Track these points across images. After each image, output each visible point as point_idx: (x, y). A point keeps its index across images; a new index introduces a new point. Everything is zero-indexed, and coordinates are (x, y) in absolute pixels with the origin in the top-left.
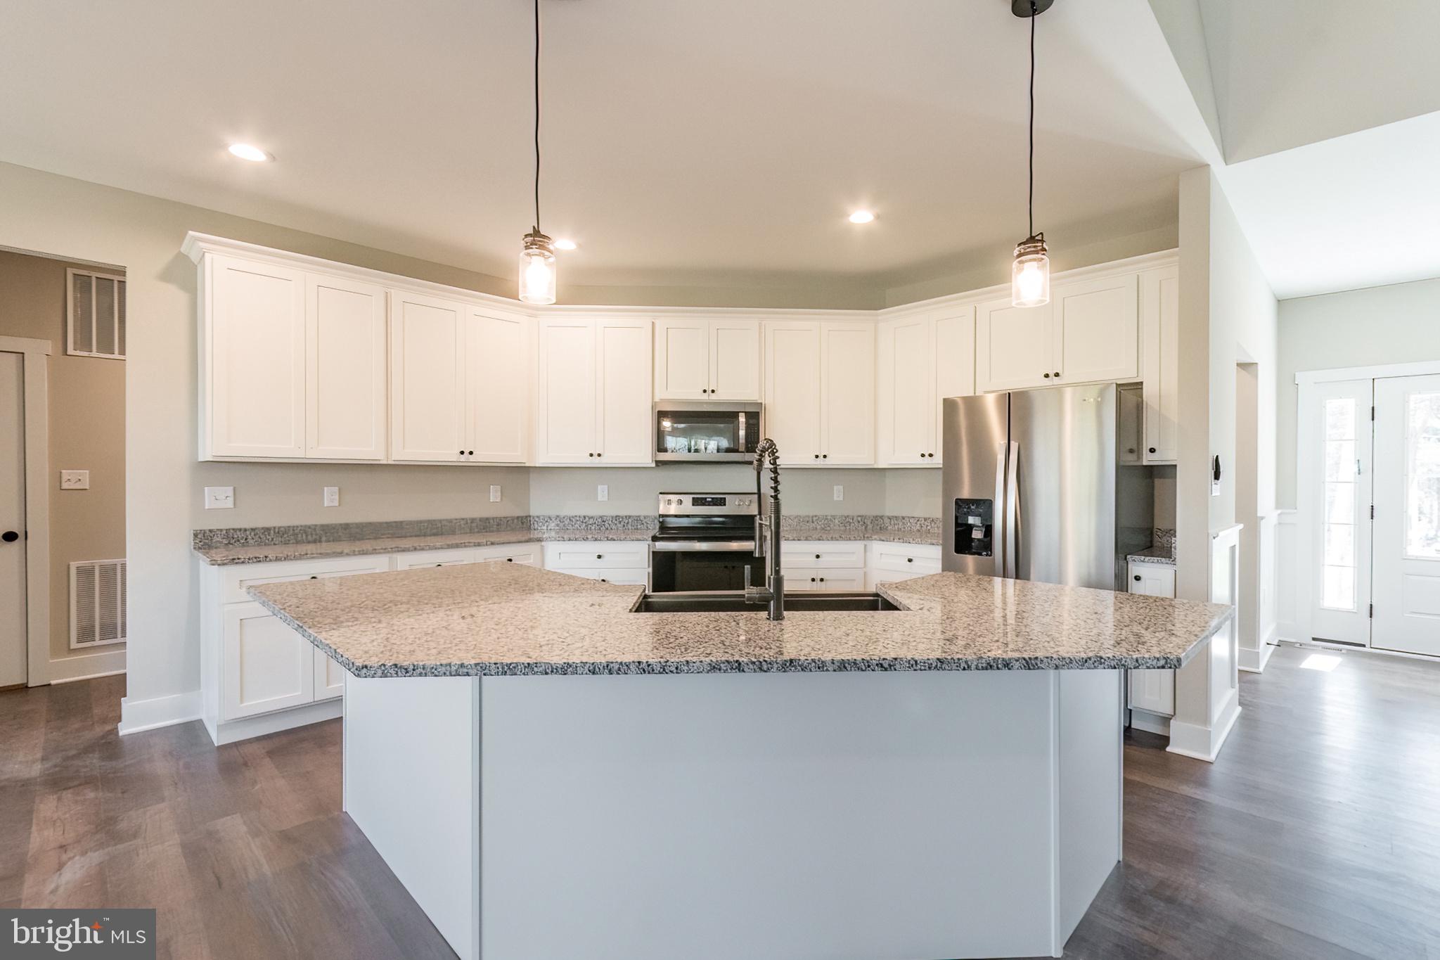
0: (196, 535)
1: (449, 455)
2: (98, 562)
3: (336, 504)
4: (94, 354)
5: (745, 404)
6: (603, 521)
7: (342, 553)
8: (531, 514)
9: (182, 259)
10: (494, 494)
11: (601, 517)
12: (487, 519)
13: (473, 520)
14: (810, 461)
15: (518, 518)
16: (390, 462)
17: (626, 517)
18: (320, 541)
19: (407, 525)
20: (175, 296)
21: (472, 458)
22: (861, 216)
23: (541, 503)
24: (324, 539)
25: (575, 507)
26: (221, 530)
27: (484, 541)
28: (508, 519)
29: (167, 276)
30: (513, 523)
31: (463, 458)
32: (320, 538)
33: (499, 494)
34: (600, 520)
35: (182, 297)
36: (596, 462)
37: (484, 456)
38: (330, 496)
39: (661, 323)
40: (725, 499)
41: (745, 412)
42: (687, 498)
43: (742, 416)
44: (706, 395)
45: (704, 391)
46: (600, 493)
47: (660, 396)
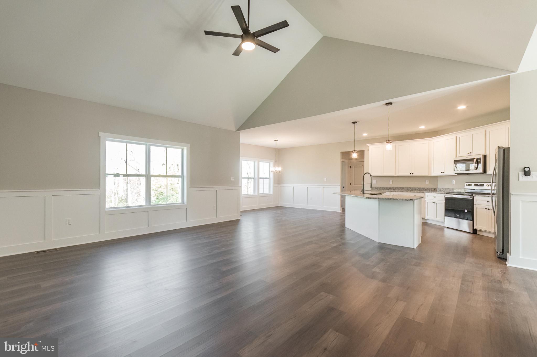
1: (408, 174)
5: (477, 156)
8: (438, 187)
10: (427, 182)
12: (424, 188)
13: (420, 188)
15: (433, 188)
21: (414, 174)
28: (430, 188)
31: (411, 174)
32: (389, 189)
34: (452, 189)
37: (416, 174)
38: (391, 182)
39: (458, 136)
40: (483, 184)
41: (477, 158)
42: (473, 184)
43: (475, 159)
44: (469, 154)
45: (468, 153)
46: (453, 182)
47: (458, 156)
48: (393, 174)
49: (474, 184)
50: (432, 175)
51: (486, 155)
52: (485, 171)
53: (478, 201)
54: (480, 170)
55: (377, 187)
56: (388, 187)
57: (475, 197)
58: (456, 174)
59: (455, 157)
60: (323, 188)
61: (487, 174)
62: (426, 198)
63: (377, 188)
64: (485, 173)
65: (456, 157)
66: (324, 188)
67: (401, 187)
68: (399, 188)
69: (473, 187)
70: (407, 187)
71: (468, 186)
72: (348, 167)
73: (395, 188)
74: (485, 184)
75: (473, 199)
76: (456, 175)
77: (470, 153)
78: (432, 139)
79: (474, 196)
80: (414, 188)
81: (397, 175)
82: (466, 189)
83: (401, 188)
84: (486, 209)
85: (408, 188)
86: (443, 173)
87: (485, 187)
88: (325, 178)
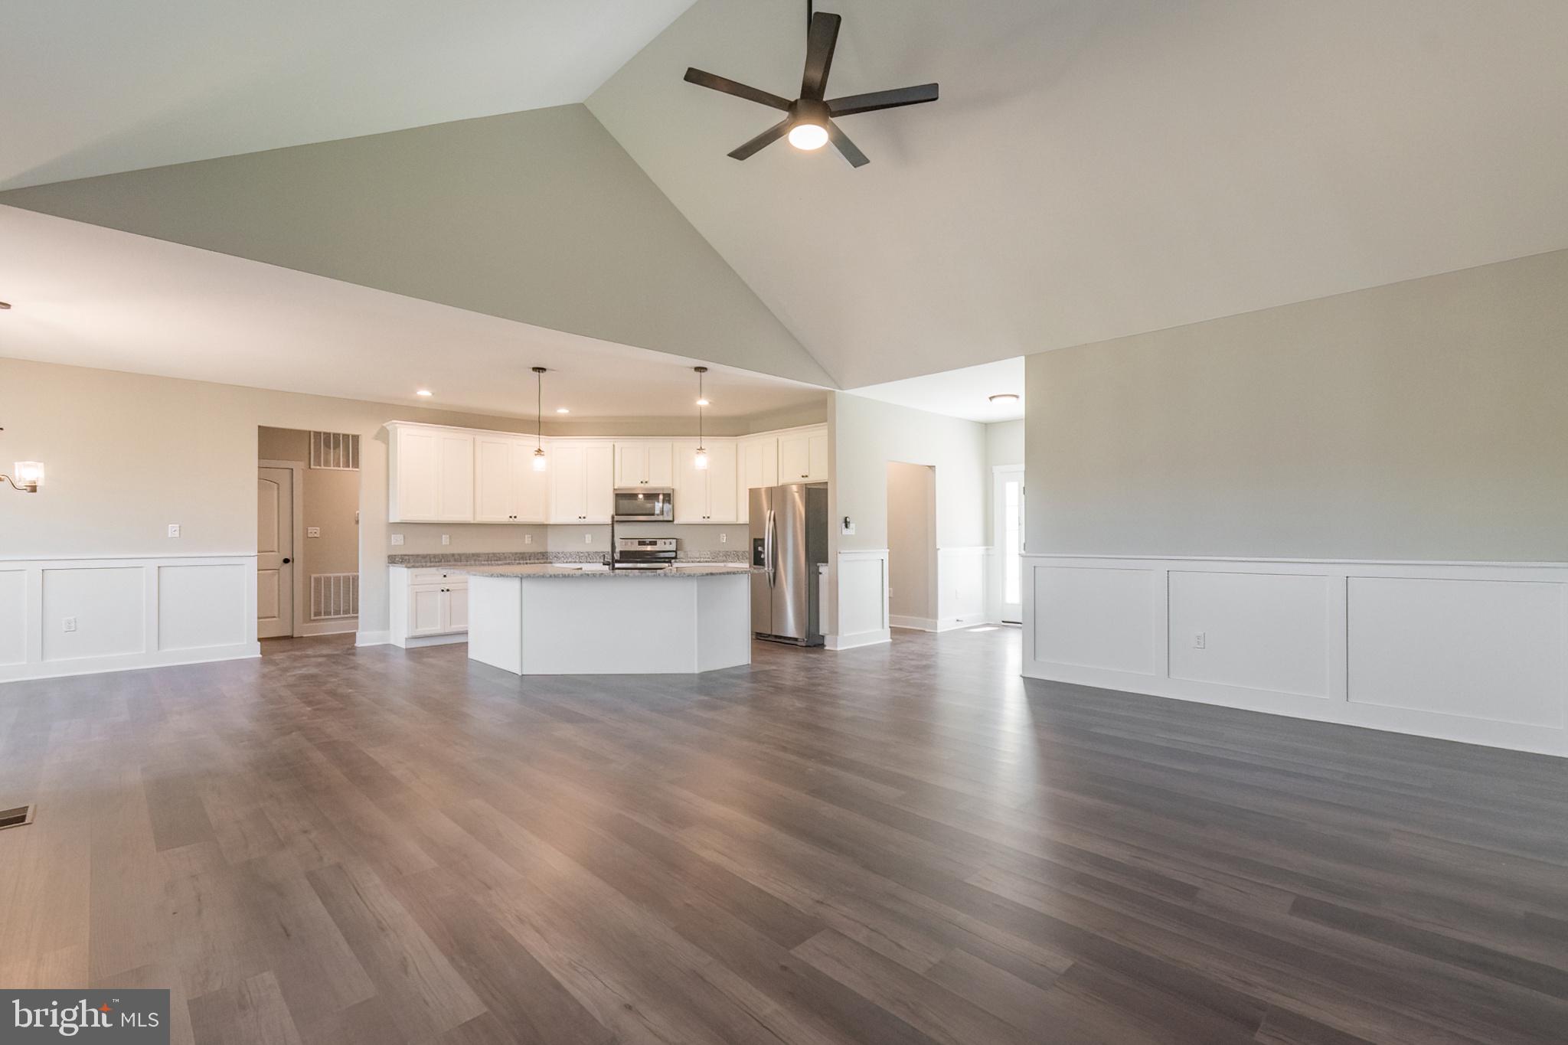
0: (388, 556)
1: (503, 519)
2: (323, 575)
3: (448, 543)
4: (323, 467)
5: (663, 489)
6: (589, 555)
8: (549, 551)
9: (383, 429)
10: (528, 540)
11: (587, 552)
13: (516, 554)
14: (700, 520)
15: (540, 551)
18: (441, 562)
20: (380, 446)
21: (516, 520)
22: (703, 402)
23: (552, 547)
24: (443, 560)
25: (573, 547)
26: (401, 553)
28: (535, 552)
29: (377, 438)
30: (537, 554)
32: (441, 560)
33: (530, 539)
34: (587, 554)
35: (384, 445)
36: (582, 521)
38: (445, 539)
39: (618, 445)
41: (664, 494)
42: (636, 542)
43: (661, 496)
44: (644, 484)
45: (642, 482)
46: (587, 539)
47: (617, 485)
48: (467, 517)
49: (639, 542)
50: (552, 523)
51: (675, 489)
55: (408, 555)
56: (438, 555)
60: (159, 567)
61: (675, 523)
63: (406, 560)
65: (614, 486)
66: (163, 569)
67: (474, 552)
68: (469, 554)
73: (459, 555)
74: (659, 542)
77: (646, 482)
80: (504, 554)
85: (490, 554)
86: (582, 517)
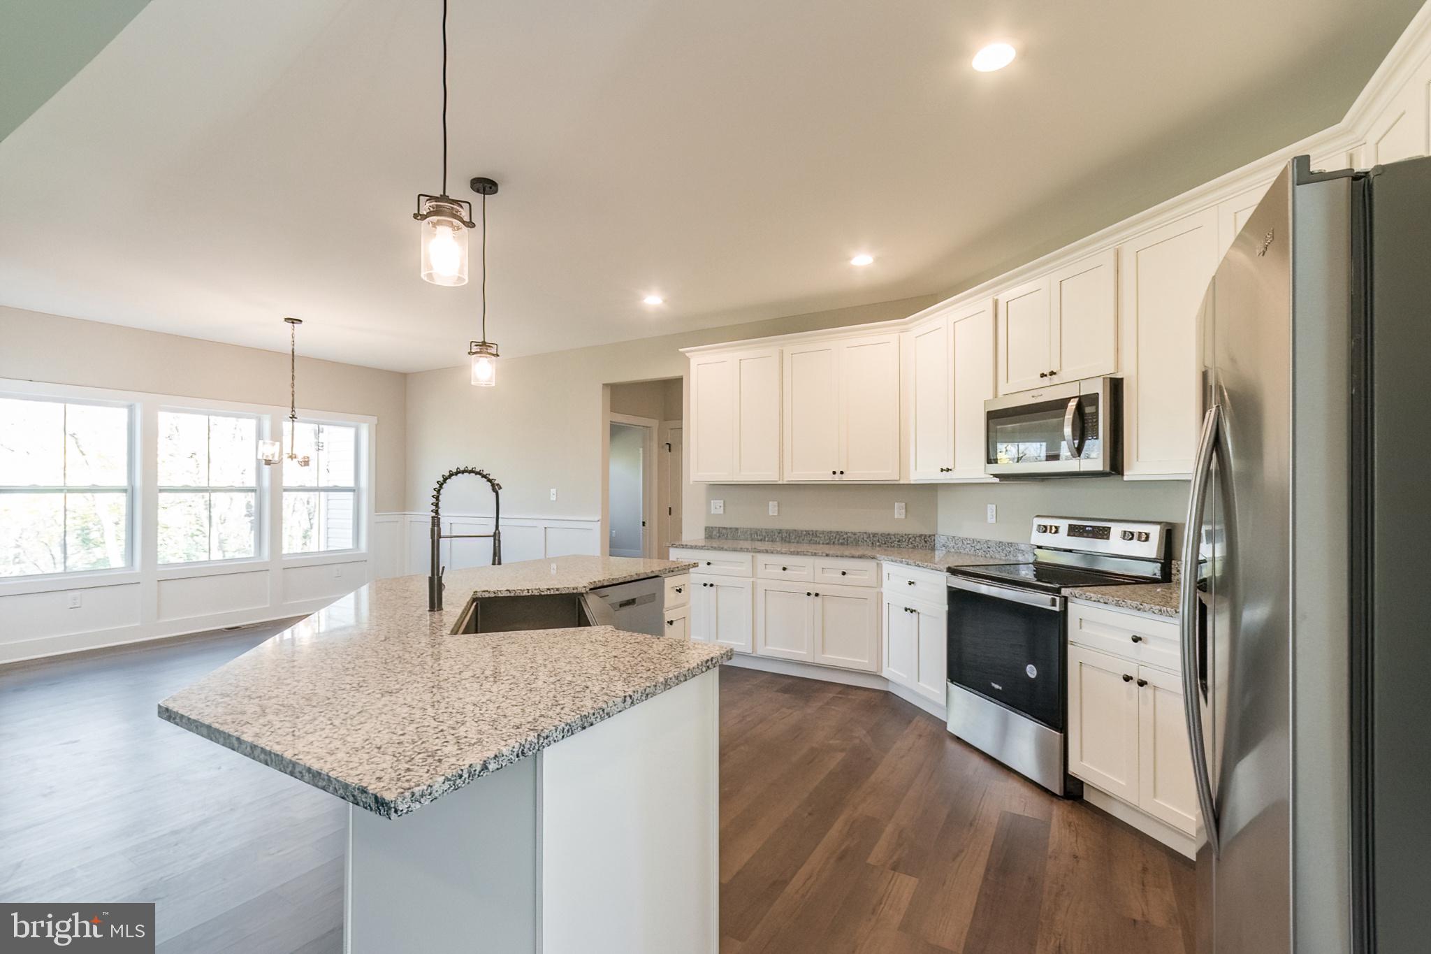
0: (706, 529)
1: (824, 475)
3: (776, 514)
6: (989, 548)
7: (722, 548)
8: (937, 532)
10: (899, 511)
11: (987, 542)
12: (888, 535)
13: (874, 535)
15: (921, 536)
16: (785, 483)
17: (1008, 544)
18: (764, 540)
19: (820, 534)
21: (844, 477)
24: (767, 539)
25: (968, 528)
26: (716, 528)
27: (820, 552)
28: (910, 536)
30: (915, 541)
31: (838, 476)
32: (765, 538)
33: (904, 511)
34: (985, 545)
37: (853, 475)
38: (773, 509)
39: (1003, 297)
40: (1110, 528)
41: (1080, 397)
42: (1064, 525)
43: (1072, 405)
44: (1046, 381)
45: (1043, 375)
46: (989, 514)
47: (1001, 392)
49: (1070, 525)
50: (912, 482)
51: (1122, 379)
52: (1116, 464)
53: (1086, 629)
54: (1095, 456)
57: (1070, 604)
58: (995, 476)
59: (991, 397)
60: (545, 529)
61: (1125, 478)
62: (884, 586)
64: (1119, 474)
65: (996, 396)
66: (548, 530)
68: (802, 531)
69: (1063, 540)
70: (829, 530)
71: (1045, 532)
72: (661, 447)
74: (1116, 530)
75: (1064, 612)
76: (997, 480)
77: (1052, 373)
78: (911, 325)
79: (1066, 599)
81: (791, 477)
82: (1039, 547)
83: (808, 533)
84: (1127, 679)
85: (831, 532)
86: (948, 470)
87: (1115, 544)
88: (553, 491)
